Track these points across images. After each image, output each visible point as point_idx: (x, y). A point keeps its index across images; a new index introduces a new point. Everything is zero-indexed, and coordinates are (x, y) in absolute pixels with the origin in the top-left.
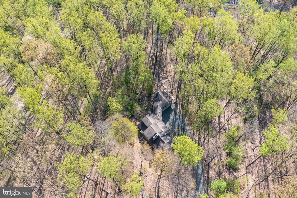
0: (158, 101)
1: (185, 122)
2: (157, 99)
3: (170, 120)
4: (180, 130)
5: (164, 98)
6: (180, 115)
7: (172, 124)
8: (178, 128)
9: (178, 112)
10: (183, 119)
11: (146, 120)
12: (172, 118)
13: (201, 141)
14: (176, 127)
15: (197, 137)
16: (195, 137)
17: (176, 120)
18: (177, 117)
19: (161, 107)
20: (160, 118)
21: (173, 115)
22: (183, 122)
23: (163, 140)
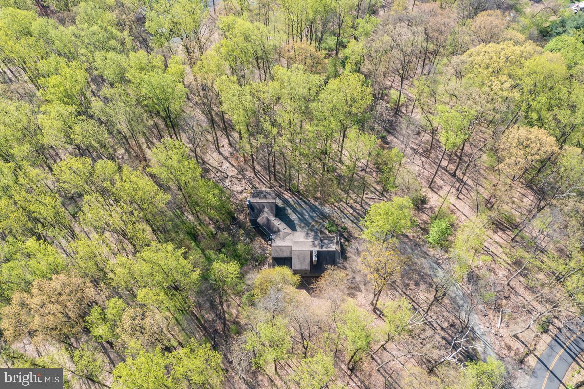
0: (261, 211)
1: (315, 206)
2: (256, 211)
3: (295, 222)
4: (321, 221)
5: (264, 201)
6: (300, 205)
7: (303, 225)
8: (317, 222)
9: (293, 203)
10: (308, 205)
11: (278, 250)
12: (294, 217)
13: (357, 208)
14: (313, 223)
15: (349, 209)
16: (345, 211)
17: (302, 214)
18: (299, 209)
19: (273, 216)
20: (288, 230)
21: (293, 213)
22: (313, 208)
23: (326, 250)
